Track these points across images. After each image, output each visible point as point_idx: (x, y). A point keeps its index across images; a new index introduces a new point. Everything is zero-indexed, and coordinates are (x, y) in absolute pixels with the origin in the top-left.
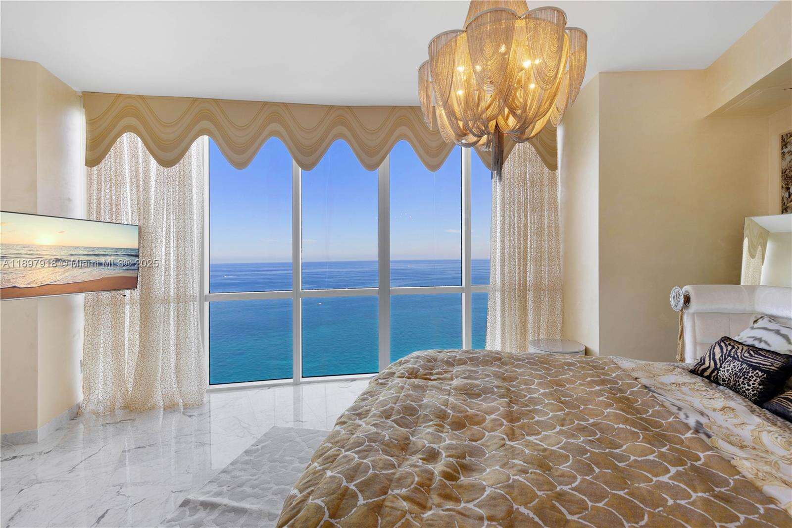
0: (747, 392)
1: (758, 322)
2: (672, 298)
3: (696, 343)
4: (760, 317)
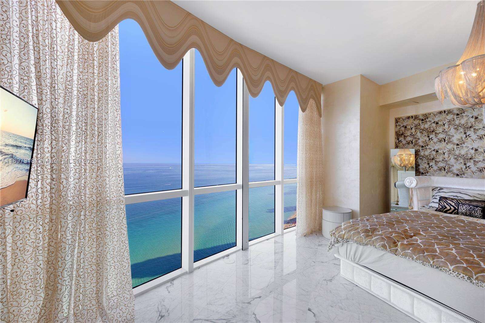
0: (477, 216)
1: (436, 190)
2: (407, 182)
3: (418, 200)
4: (434, 188)
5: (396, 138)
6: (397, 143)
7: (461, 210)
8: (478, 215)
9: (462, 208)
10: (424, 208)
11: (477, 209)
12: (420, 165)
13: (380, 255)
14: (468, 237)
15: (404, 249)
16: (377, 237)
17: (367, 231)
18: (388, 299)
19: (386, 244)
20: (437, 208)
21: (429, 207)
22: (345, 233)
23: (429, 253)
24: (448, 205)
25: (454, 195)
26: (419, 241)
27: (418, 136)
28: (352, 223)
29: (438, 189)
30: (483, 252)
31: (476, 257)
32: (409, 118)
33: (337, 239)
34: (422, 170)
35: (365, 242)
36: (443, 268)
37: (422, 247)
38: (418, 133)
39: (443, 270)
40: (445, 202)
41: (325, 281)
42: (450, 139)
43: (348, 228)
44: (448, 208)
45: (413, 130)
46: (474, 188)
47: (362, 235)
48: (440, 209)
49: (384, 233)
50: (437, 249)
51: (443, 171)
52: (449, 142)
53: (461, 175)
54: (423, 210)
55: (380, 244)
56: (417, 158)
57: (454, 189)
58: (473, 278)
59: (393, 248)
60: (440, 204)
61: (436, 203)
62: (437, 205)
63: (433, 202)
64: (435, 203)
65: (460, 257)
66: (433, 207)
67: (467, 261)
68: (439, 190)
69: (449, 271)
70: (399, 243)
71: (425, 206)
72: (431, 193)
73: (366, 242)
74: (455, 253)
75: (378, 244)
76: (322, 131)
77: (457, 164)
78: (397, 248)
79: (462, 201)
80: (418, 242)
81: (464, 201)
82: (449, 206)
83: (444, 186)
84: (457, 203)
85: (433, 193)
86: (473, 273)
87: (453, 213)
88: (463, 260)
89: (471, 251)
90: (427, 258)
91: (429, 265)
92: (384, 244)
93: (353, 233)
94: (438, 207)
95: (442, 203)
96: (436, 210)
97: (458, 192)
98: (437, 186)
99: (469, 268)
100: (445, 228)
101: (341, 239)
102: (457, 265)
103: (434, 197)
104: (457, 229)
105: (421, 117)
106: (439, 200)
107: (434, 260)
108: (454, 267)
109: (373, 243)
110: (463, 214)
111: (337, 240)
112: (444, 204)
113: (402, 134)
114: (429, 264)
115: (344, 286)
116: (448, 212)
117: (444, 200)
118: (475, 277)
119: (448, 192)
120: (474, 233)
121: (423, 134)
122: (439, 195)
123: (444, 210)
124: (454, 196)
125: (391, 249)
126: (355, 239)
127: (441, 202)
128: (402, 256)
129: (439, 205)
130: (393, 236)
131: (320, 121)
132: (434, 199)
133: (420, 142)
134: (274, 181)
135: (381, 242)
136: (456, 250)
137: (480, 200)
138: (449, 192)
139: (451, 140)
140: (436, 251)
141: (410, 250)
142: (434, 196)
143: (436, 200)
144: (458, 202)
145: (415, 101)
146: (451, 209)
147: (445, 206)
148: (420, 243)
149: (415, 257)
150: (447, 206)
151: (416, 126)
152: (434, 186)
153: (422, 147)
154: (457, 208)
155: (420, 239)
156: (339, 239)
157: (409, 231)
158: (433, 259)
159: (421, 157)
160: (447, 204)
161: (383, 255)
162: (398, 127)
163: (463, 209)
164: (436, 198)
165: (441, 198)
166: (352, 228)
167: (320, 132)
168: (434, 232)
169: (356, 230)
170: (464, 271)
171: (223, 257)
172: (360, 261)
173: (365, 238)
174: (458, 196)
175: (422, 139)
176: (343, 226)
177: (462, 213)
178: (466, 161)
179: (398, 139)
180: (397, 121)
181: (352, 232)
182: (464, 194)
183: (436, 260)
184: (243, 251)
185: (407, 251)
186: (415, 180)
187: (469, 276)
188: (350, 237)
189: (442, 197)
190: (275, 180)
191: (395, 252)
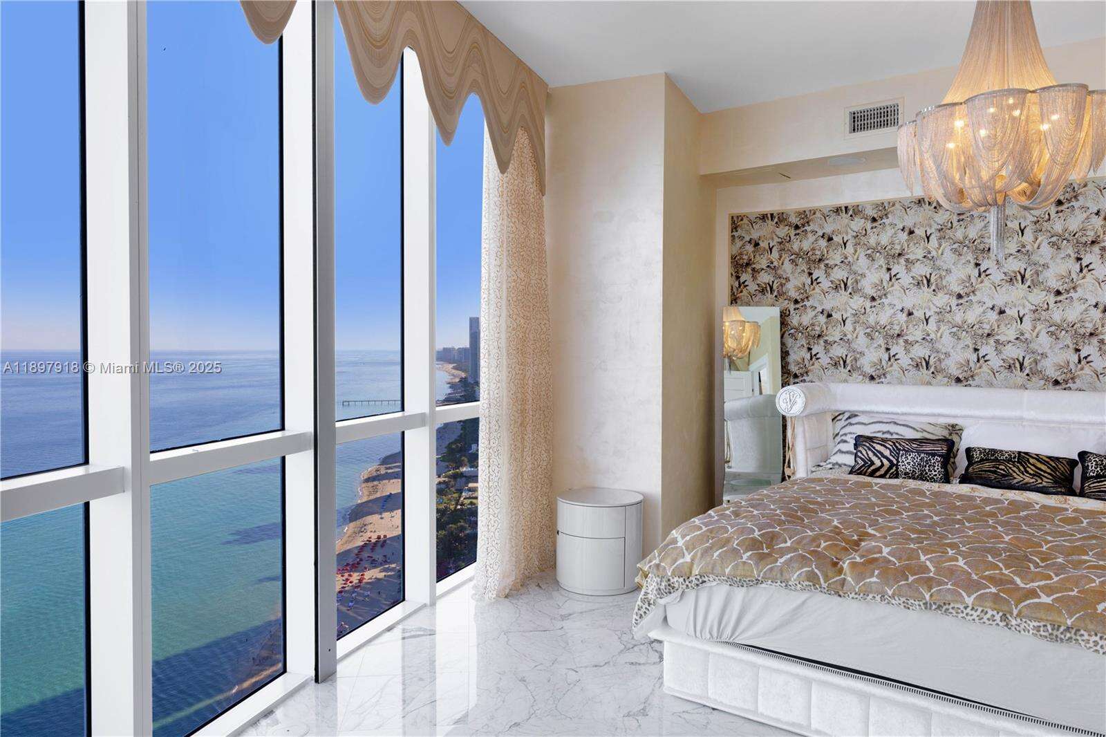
0: (935, 477)
1: (840, 420)
2: (781, 402)
3: (807, 450)
4: (837, 414)
5: (732, 275)
6: (735, 290)
7: (904, 467)
8: (936, 475)
9: (904, 460)
10: (821, 468)
11: (934, 459)
12: (790, 353)
13: (794, 605)
14: (957, 526)
15: (860, 577)
16: (789, 556)
17: (754, 545)
18: (804, 723)
19: (816, 570)
20: (853, 467)
21: (830, 466)
22: (693, 560)
23: (917, 577)
24: (877, 456)
25: (885, 430)
26: (886, 550)
27: (785, 271)
28: (704, 529)
29: (847, 415)
30: (1004, 555)
31: (1004, 569)
32: (763, 217)
33: (669, 580)
34: (795, 366)
35: (759, 576)
36: (952, 605)
37: (896, 564)
38: (787, 262)
39: (951, 610)
40: (870, 449)
41: (631, 718)
42: (857, 283)
43: (701, 544)
44: (878, 463)
45: (775, 254)
46: (917, 410)
47: (745, 557)
48: (858, 469)
49: (799, 542)
50: (928, 563)
51: (842, 369)
52: (856, 291)
53: (879, 377)
54: (820, 474)
55: (800, 574)
56: (785, 332)
57: (881, 415)
58: (1011, 614)
59: (835, 579)
60: (859, 454)
61: (847, 452)
62: (849, 460)
63: (840, 451)
64: (844, 455)
65: (978, 574)
66: (840, 466)
67: (992, 579)
68: (849, 418)
69: (964, 610)
70: (844, 563)
71: (821, 464)
72: (830, 429)
73: (762, 573)
74: (965, 567)
75: (796, 575)
76: (548, 239)
77: (872, 350)
78: (843, 576)
79: (903, 444)
80: (884, 554)
81: (907, 445)
82: (879, 458)
83: (861, 409)
84: (894, 450)
85: (834, 429)
86: (1012, 604)
87: (888, 476)
88: (985, 578)
89: (990, 557)
90: (918, 590)
91: (920, 605)
92: (812, 571)
93: (720, 554)
94: (853, 463)
95: (864, 452)
96: (851, 473)
97: (890, 421)
98: (842, 407)
99: (1002, 594)
100: (903, 514)
101: (681, 580)
102: (979, 593)
103: (838, 439)
104: (926, 512)
105: (794, 220)
106: (856, 446)
107: (932, 591)
108: (975, 599)
109: (782, 575)
110: (908, 475)
111: (669, 585)
112: (868, 455)
113: (748, 264)
114: (921, 603)
115: (684, 718)
116: (878, 474)
117: (868, 445)
118: (1015, 612)
119: (870, 424)
120: (958, 517)
121: (798, 267)
122: (850, 433)
123: (869, 470)
124: (884, 433)
125: (830, 582)
126: (727, 571)
127: (860, 449)
128: (857, 596)
129: (855, 458)
130: (822, 546)
131: (541, 207)
132: (841, 445)
133: (792, 290)
134: (400, 414)
135: (801, 569)
136: (964, 559)
137: (935, 438)
138: (872, 423)
139: (859, 286)
140: (927, 570)
141: (877, 577)
142: (837, 434)
143: (845, 444)
144: (897, 447)
145: (784, 172)
146: (883, 465)
147: (870, 460)
148: (889, 553)
149: (890, 593)
150: (874, 459)
151: (781, 243)
152: (837, 408)
153: (796, 302)
154: (895, 462)
155: (887, 546)
156: (676, 579)
157: (843, 531)
158: (930, 588)
159: (792, 331)
160: (875, 454)
161: (804, 603)
162: (739, 244)
163: (907, 463)
164: (845, 441)
165: (860, 440)
166: (710, 541)
167: (541, 243)
168: (895, 524)
169: (723, 547)
170: (995, 603)
171: (254, 722)
172: (737, 634)
173: (757, 564)
174: (892, 431)
175: (796, 280)
176: (679, 539)
177: (905, 474)
178: (890, 341)
179: (738, 278)
180: (735, 223)
181: (716, 554)
182: (903, 425)
183: (934, 589)
184: (319, 686)
185: (868, 580)
186: (802, 395)
187: (1005, 611)
188: (713, 569)
189: (861, 436)
190: (403, 409)
191: (839, 590)
